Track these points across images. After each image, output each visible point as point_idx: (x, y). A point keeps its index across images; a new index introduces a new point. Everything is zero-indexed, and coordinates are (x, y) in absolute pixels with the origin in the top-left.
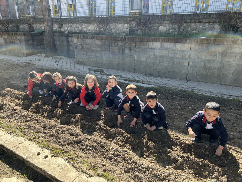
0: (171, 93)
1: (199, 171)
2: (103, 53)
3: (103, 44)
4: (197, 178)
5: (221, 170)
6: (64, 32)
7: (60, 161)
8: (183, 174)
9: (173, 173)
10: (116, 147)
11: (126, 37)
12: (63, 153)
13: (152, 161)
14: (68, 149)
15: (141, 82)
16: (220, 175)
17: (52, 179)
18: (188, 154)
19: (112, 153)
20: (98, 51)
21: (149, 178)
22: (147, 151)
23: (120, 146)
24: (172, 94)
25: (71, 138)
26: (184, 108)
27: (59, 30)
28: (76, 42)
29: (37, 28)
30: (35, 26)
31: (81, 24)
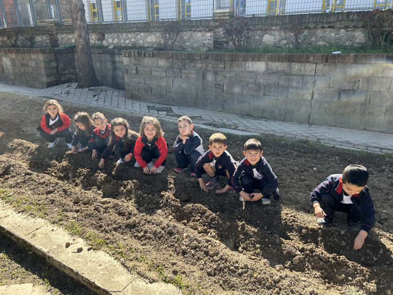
0: (282, 145)
1: (329, 274)
2: (171, 81)
3: (170, 66)
4: (327, 285)
5: (367, 271)
6: (107, 47)
7: (103, 256)
8: (303, 279)
9: (286, 276)
10: (194, 234)
11: (209, 53)
12: (107, 244)
13: (253, 257)
14: (115, 237)
15: (233, 127)
16: (365, 279)
17: (89, 286)
18: (311, 246)
19: (186, 243)
20: (163, 77)
21: (248, 284)
22: (243, 240)
23: (199, 233)
24: (286, 146)
25: (119, 219)
26: (306, 170)
27: (99, 43)
28: (126, 64)
29: (64, 40)
30: (61, 37)
31: (135, 33)
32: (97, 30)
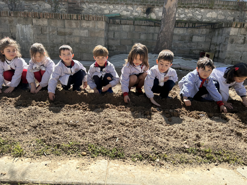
27: (145, 16)
28: (234, 34)
29: (91, 10)
30: (87, 7)
31: (194, 9)
32: (147, 2)
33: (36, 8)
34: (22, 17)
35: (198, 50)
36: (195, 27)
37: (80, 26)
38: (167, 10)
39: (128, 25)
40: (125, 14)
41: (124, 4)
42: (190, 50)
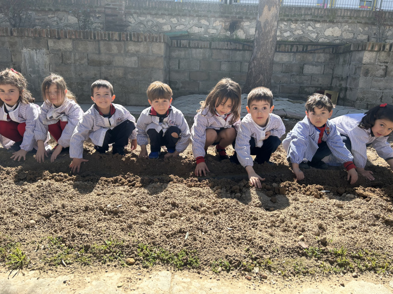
27: (227, 35)
28: (368, 61)
29: (142, 26)
30: (135, 21)
31: (305, 23)
32: (231, 13)
33: (55, 23)
34: (31, 37)
35: (312, 87)
36: (306, 52)
37: (125, 50)
38: (262, 25)
39: (201, 48)
40: (196, 32)
41: (195, 15)
42: (301, 87)
